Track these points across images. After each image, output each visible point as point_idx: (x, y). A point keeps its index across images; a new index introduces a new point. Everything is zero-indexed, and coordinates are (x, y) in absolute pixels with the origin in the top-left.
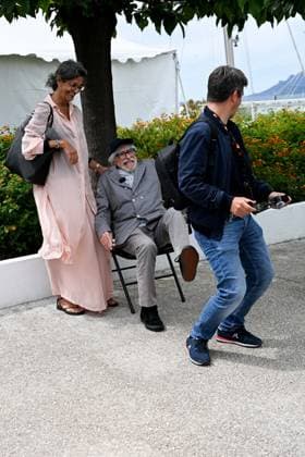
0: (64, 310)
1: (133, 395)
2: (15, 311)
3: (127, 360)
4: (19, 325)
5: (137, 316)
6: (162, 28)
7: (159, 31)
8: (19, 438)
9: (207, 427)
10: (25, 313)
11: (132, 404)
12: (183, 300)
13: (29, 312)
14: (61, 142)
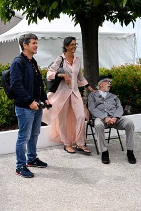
0: (67, 151)
1: (91, 190)
2: (45, 150)
3: (92, 175)
4: (46, 156)
5: (100, 156)
6: (124, 24)
7: (122, 25)
8: (38, 205)
9: (123, 207)
10: (49, 151)
11: (91, 194)
12: (123, 150)
13: (51, 151)
14: (63, 75)
